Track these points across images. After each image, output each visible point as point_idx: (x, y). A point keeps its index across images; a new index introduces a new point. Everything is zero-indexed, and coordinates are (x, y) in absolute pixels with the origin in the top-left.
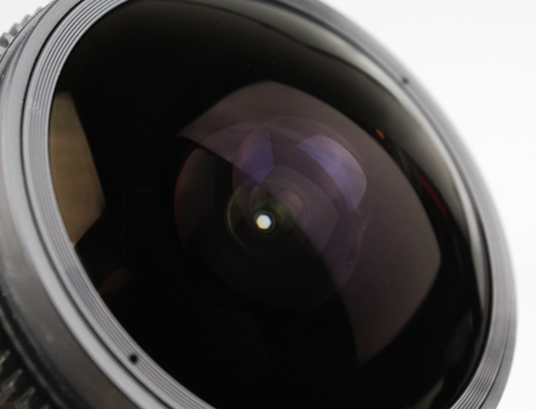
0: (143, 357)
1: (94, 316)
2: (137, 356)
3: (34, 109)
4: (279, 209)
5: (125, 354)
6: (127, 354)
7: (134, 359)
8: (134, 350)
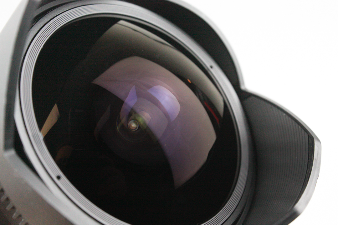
0: (63, 177)
1: (43, 156)
2: (60, 176)
3: (28, 61)
4: (140, 120)
5: (55, 175)
6: (56, 175)
7: (59, 178)
8: (59, 173)
